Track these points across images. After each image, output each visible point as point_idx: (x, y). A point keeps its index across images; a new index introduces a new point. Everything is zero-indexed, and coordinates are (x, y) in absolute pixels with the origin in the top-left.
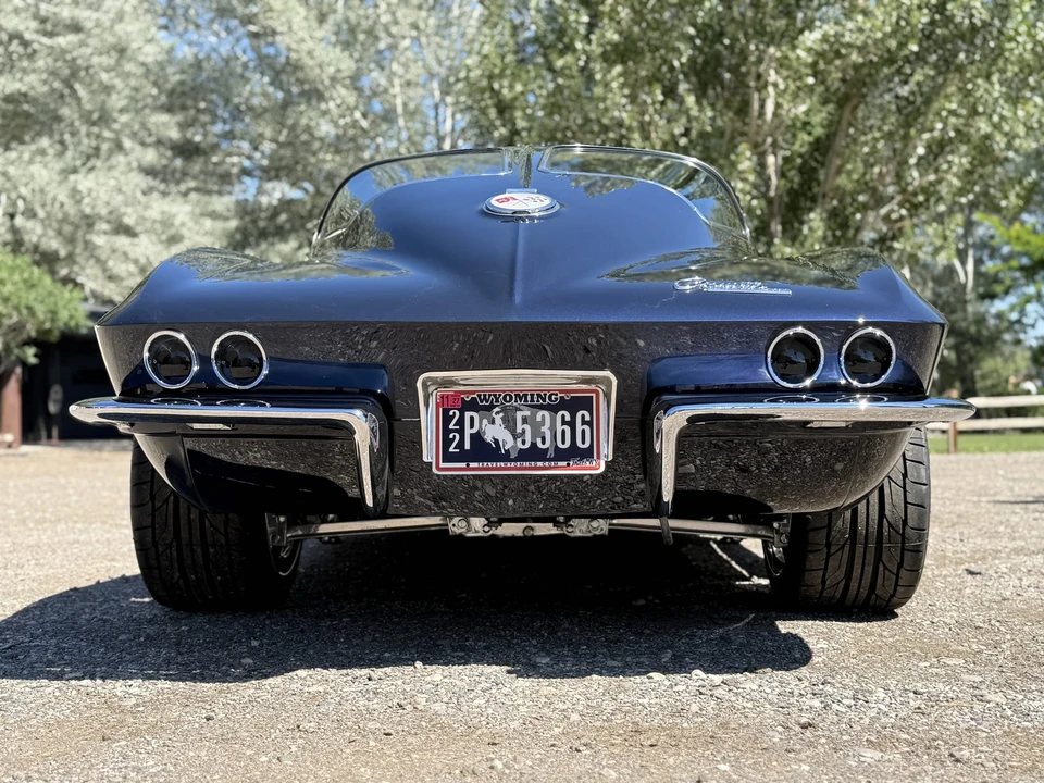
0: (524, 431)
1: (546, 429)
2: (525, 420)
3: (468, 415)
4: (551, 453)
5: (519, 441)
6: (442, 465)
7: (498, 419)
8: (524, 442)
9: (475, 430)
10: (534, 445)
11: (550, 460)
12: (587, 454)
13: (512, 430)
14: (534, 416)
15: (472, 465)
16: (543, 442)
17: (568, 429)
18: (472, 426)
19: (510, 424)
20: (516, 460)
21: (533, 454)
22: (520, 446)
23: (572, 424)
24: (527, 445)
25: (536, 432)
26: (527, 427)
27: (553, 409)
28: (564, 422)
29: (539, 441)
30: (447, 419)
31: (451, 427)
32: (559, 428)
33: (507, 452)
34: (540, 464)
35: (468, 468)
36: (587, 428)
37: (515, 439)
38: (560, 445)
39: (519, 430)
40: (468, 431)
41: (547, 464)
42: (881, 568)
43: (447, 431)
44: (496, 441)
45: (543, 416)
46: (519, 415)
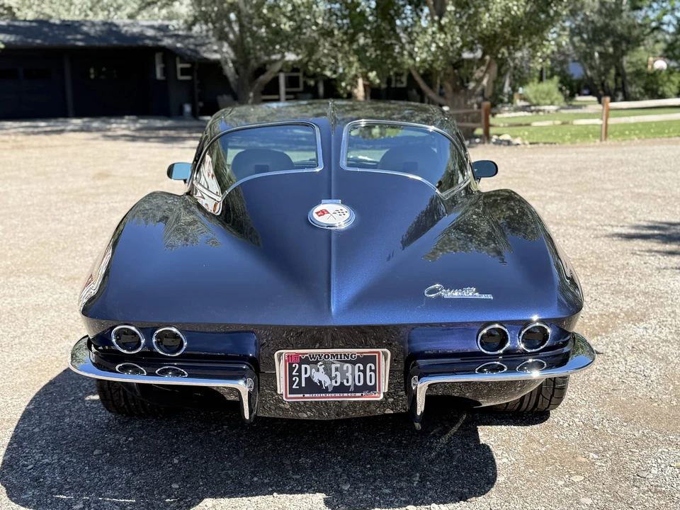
0: (336, 376)
1: (349, 375)
2: (337, 369)
3: (303, 366)
4: (352, 388)
5: (333, 381)
6: (289, 396)
7: (321, 369)
8: (336, 382)
9: (307, 376)
10: (342, 383)
11: (351, 392)
12: (373, 389)
13: (330, 376)
14: (342, 366)
15: (306, 395)
16: (348, 382)
17: (361, 374)
18: (306, 373)
19: (328, 371)
20: (331, 392)
21: (342, 389)
22: (334, 384)
23: (364, 372)
24: (338, 384)
25: (343, 376)
26: (338, 373)
27: (353, 363)
28: (359, 371)
29: (345, 381)
30: (291, 369)
31: (294, 373)
32: (357, 373)
33: (327, 388)
34: (345, 395)
35: (304, 397)
36: (373, 374)
37: (331, 380)
38: (357, 384)
39: (333, 375)
40: (304, 376)
41: (349, 394)
42: (541, 397)
43: (291, 376)
44: (320, 382)
45: (347, 367)
46: (333, 367)
